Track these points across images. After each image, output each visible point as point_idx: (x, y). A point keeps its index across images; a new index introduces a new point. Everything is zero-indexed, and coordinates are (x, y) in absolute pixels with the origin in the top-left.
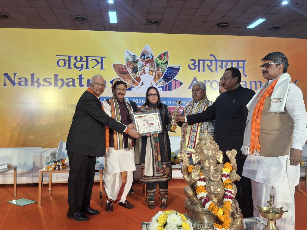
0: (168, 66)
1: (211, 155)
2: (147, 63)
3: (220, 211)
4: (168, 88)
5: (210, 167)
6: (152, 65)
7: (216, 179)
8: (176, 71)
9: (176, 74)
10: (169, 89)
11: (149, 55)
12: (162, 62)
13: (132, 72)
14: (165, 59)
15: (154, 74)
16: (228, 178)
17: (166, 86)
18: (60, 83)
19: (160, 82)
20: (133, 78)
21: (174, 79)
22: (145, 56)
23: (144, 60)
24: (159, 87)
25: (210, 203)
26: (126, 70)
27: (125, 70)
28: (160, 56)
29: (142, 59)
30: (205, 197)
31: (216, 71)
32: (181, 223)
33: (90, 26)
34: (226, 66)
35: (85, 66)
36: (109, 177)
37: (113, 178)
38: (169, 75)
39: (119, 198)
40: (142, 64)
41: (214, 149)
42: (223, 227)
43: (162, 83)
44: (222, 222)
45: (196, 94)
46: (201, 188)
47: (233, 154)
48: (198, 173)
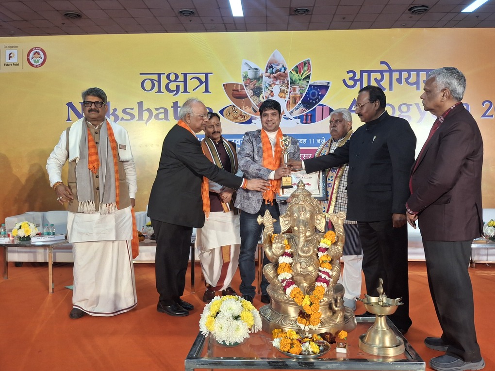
0: (310, 83)
1: (303, 219)
2: (276, 80)
3: (305, 299)
4: (309, 119)
5: (299, 237)
6: (284, 82)
7: (307, 253)
8: (323, 91)
9: (322, 96)
10: (311, 120)
11: (279, 67)
12: (301, 78)
13: (253, 95)
14: (305, 71)
15: (287, 96)
16: (326, 253)
17: (307, 115)
18: (146, 115)
19: (297, 109)
20: (254, 104)
22: (273, 69)
23: (272, 76)
24: (296, 118)
25: (292, 287)
26: (244, 93)
27: (241, 92)
28: (298, 68)
29: (268, 74)
30: (288, 278)
31: (391, 88)
32: (240, 312)
33: (203, 24)
34: (407, 80)
35: (182, 89)
36: (206, 254)
37: (211, 255)
38: (311, 97)
39: (220, 285)
40: (268, 82)
41: (309, 211)
42: (310, 324)
43: (300, 110)
44: (309, 316)
45: (335, 129)
46: (284, 266)
47: (340, 218)
48: (281, 245)
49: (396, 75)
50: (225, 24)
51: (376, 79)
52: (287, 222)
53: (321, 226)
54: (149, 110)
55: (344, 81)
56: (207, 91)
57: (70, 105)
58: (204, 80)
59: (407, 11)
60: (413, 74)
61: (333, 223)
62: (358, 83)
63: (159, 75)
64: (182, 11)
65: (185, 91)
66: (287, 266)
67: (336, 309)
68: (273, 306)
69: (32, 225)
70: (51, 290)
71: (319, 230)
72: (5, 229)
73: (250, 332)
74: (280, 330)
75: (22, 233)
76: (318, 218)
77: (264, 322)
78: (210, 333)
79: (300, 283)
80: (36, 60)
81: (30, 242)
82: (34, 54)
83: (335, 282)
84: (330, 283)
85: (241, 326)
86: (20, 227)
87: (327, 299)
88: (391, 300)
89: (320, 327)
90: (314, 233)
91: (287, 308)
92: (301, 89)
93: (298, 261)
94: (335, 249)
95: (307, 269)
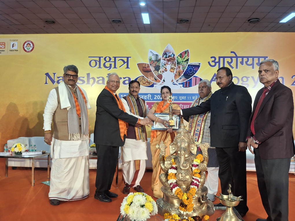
0: (188, 64)
1: (184, 147)
3: (184, 196)
4: (188, 84)
5: (181, 158)
6: (173, 63)
7: (185, 167)
8: (197, 68)
9: (196, 71)
10: (189, 85)
11: (170, 54)
12: (183, 60)
13: (155, 70)
14: (185, 57)
15: (175, 71)
16: (197, 168)
17: (186, 82)
18: (91, 81)
19: (180, 79)
20: (155, 75)
21: (194, 75)
22: (167, 55)
23: (166, 59)
24: (180, 84)
25: (176, 188)
26: (149, 69)
27: (148, 69)
28: (181, 55)
29: (164, 58)
30: (174, 183)
31: (237, 67)
32: (145, 202)
33: (126, 28)
34: (246, 62)
35: (113, 66)
36: (125, 165)
37: (128, 166)
38: (189, 72)
39: (133, 184)
40: (163, 63)
41: (187, 142)
42: (187, 211)
43: (182, 80)
44: (186, 206)
45: (203, 91)
46: (172, 175)
47: (206, 146)
48: (170, 162)
49: (240, 60)
50: (139, 28)
51: (228, 62)
52: (174, 148)
53: (194, 151)
54: (93, 78)
55: (209, 63)
56: (128, 67)
57: (47, 74)
58: (126, 61)
59: (247, 22)
60: (251, 59)
61: (202, 150)
62: (217, 64)
63: (100, 58)
64: (114, 20)
65: (115, 67)
66: (173, 175)
67: (203, 202)
68: (164, 199)
69: (23, 145)
70: (33, 184)
71: (192, 154)
72: (7, 147)
73: (151, 215)
74: (169, 214)
75: (17, 150)
76: (193, 146)
77: (159, 208)
78: (126, 215)
79: (181, 185)
80: (28, 48)
81: (21, 156)
82: (27, 44)
83: (202, 185)
84: (199, 186)
85: (145, 211)
86: (16, 146)
87: (197, 196)
88: (236, 197)
89: (192, 213)
90: (190, 155)
91: (173, 201)
92: (183, 67)
93: (180, 172)
94: (202, 166)
95: (186, 177)
